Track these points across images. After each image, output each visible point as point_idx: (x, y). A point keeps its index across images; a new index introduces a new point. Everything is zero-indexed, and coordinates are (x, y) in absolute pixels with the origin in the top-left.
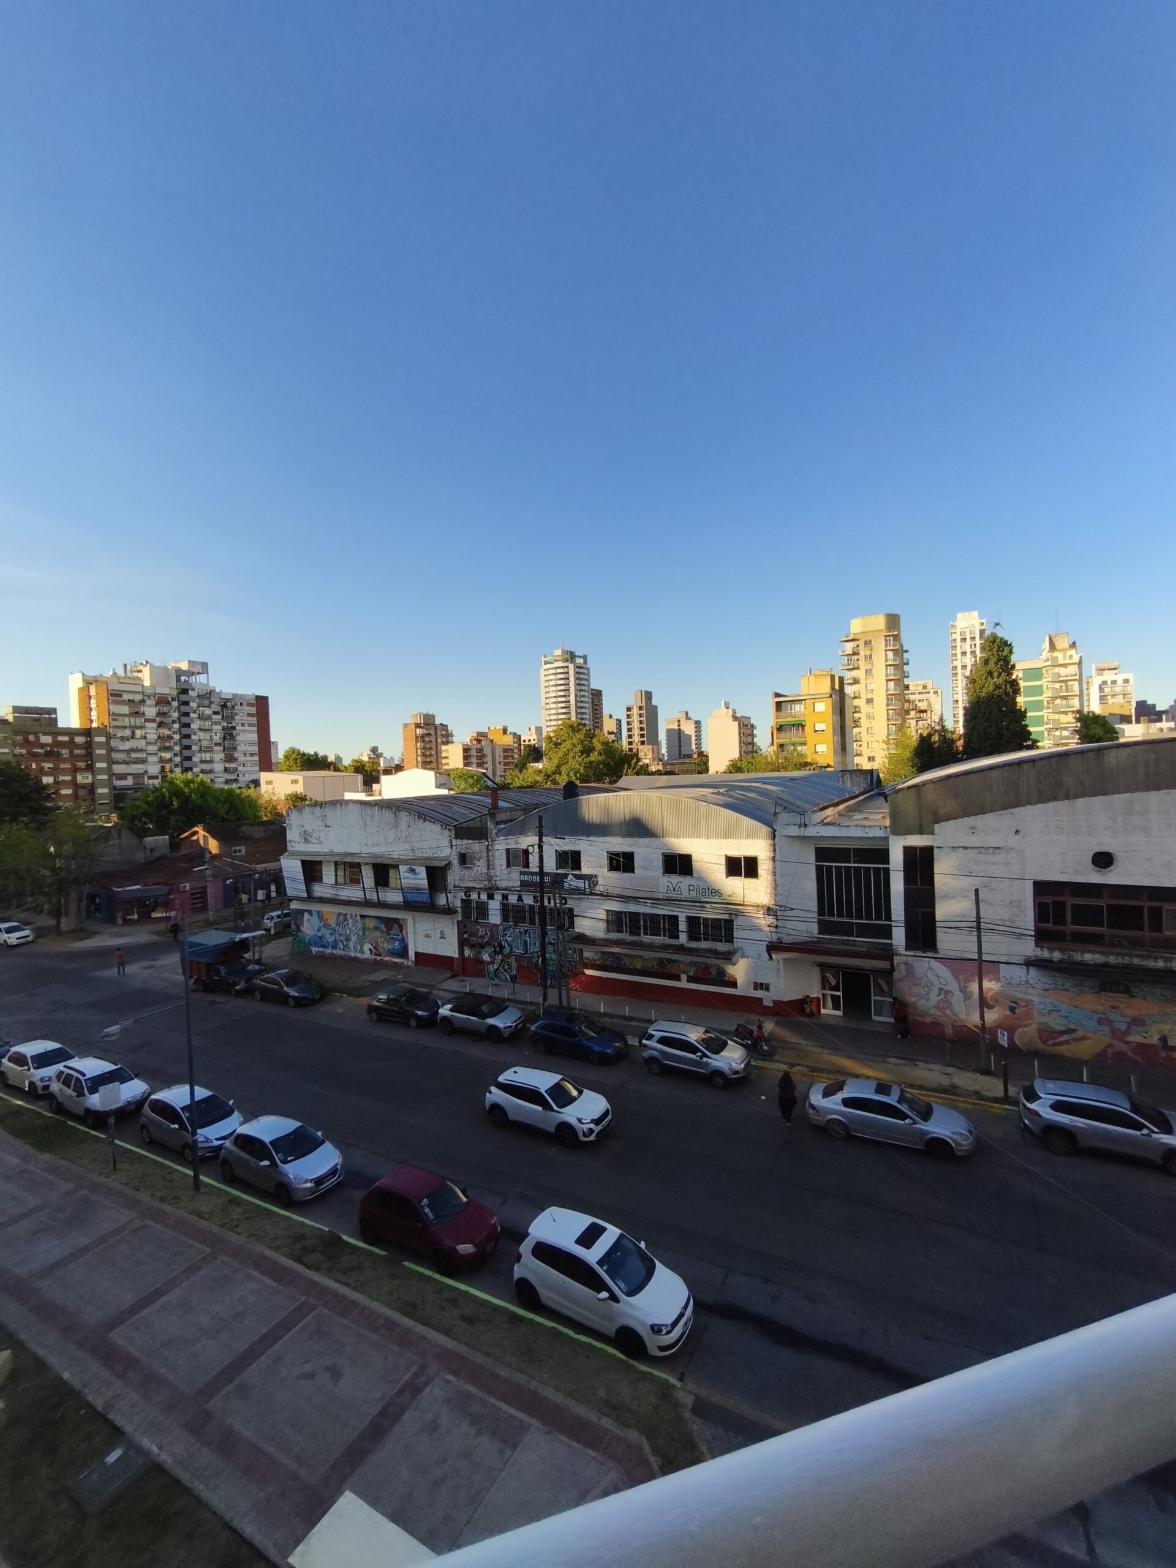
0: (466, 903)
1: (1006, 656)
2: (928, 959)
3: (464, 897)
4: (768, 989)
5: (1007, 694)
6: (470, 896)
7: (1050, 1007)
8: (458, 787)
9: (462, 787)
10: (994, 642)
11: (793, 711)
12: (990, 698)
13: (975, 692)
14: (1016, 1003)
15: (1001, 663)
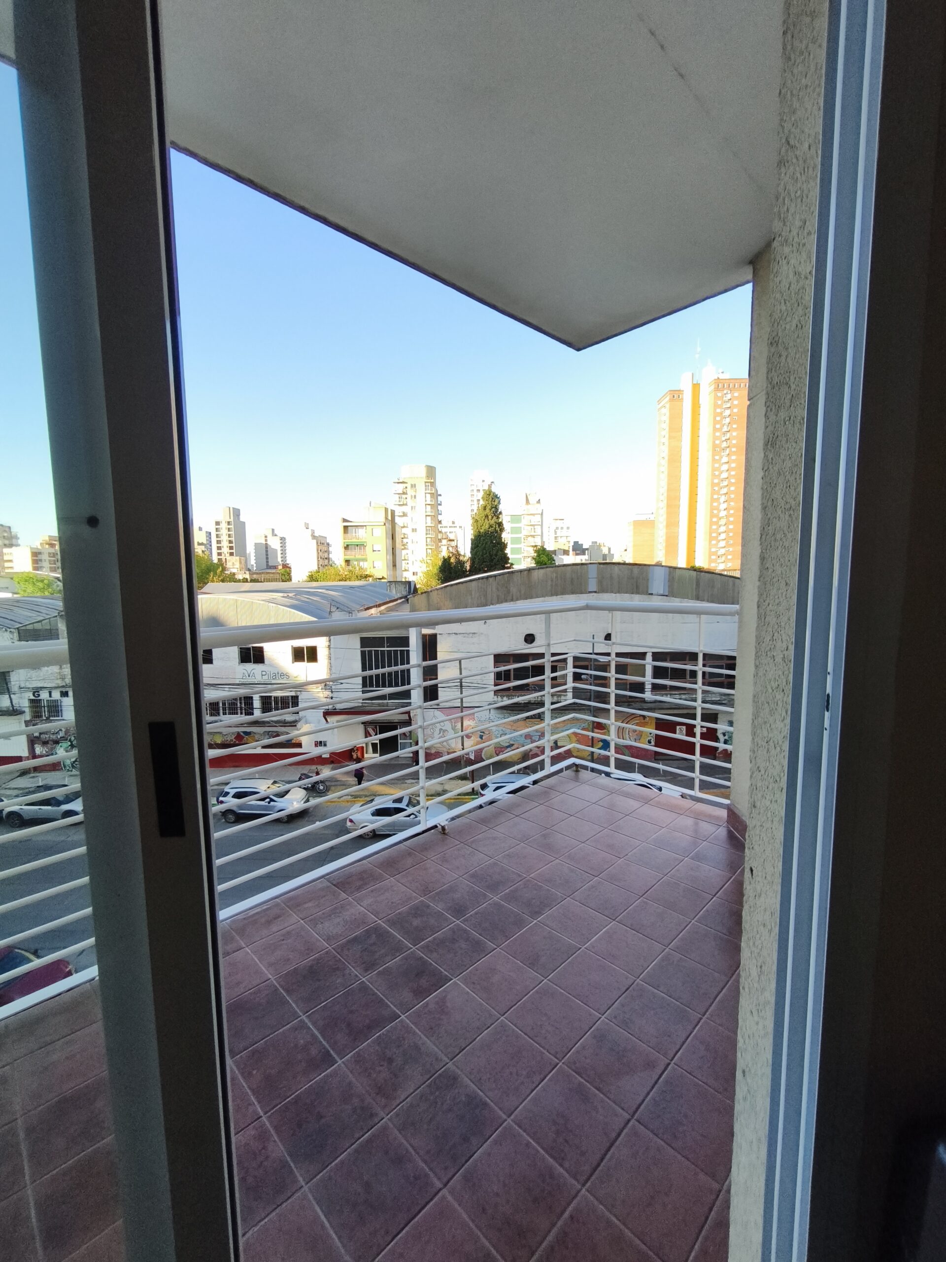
0: (35, 703)
1: (496, 505)
2: (433, 710)
3: (32, 697)
4: (325, 745)
5: (497, 532)
6: (39, 695)
7: (501, 732)
8: (25, 591)
9: (28, 591)
10: (489, 495)
11: (357, 534)
12: (486, 533)
13: (477, 528)
14: (483, 733)
15: (493, 509)
